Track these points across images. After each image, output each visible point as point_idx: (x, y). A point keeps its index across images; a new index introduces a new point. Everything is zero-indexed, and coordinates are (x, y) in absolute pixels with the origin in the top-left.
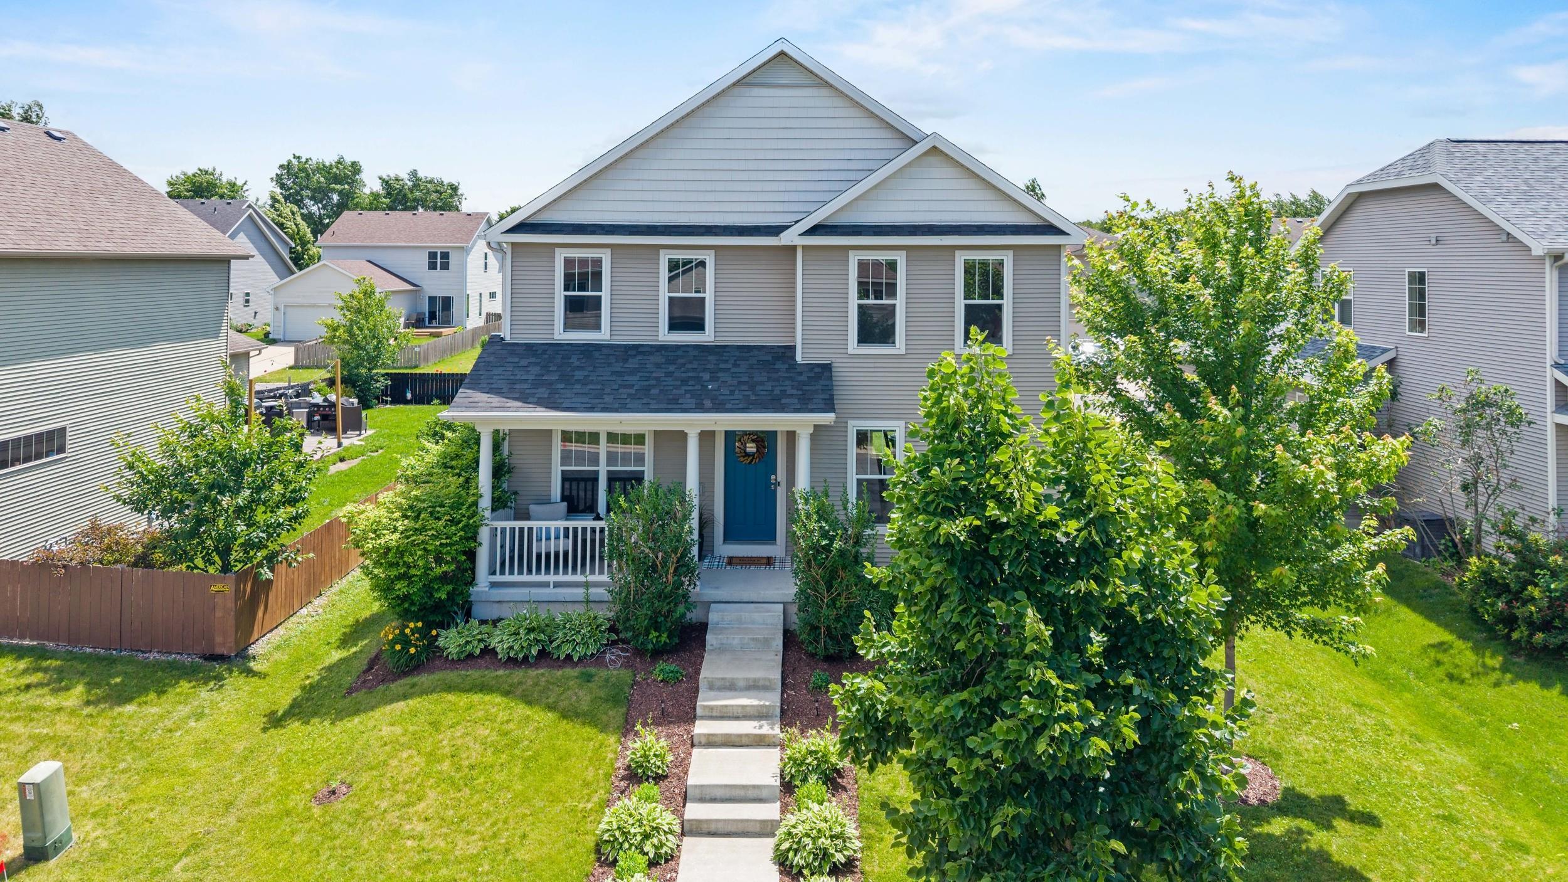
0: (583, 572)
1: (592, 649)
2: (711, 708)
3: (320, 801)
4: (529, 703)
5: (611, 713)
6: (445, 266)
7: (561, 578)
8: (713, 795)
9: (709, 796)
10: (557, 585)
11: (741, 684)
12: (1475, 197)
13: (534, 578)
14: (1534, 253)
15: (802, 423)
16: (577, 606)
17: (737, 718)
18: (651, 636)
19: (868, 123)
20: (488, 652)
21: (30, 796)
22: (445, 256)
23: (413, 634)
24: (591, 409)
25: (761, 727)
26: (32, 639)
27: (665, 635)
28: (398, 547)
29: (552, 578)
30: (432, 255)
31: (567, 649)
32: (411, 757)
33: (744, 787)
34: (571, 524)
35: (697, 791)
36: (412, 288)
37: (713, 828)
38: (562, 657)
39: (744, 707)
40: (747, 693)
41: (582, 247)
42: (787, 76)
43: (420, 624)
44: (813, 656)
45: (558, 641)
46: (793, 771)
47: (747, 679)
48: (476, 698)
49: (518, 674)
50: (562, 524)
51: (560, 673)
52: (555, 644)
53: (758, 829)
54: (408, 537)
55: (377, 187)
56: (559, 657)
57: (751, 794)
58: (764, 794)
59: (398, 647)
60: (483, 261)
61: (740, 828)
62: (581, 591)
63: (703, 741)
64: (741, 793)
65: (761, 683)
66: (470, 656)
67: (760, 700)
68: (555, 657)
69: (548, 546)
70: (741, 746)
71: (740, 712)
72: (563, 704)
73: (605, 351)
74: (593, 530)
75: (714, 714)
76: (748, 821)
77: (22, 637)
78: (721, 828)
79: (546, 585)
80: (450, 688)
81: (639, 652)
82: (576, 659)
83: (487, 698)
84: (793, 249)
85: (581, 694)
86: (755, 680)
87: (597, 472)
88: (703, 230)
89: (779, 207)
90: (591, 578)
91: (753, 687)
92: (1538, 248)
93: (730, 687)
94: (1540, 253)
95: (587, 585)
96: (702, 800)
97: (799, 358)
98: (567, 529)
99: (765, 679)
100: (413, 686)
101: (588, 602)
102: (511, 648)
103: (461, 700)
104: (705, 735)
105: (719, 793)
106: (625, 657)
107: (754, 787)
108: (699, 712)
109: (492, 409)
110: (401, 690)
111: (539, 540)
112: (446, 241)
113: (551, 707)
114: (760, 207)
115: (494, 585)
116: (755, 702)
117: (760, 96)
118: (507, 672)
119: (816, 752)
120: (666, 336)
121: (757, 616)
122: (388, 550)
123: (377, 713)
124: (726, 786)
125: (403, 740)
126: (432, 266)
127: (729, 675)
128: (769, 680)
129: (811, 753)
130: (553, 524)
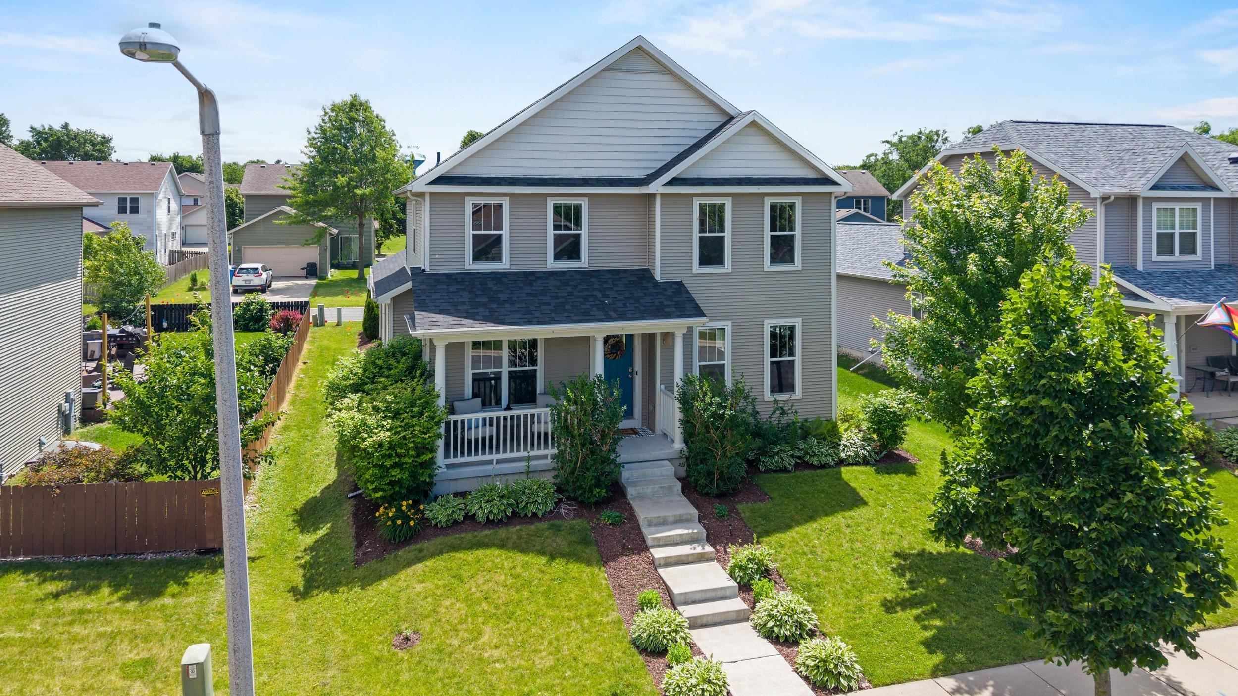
0: (525, 449)
1: (550, 507)
2: (658, 539)
3: (400, 647)
4: (523, 551)
5: (587, 551)
6: (135, 210)
7: (501, 456)
8: (693, 599)
9: (692, 600)
10: (499, 462)
11: (671, 519)
12: (1046, 159)
13: (480, 458)
14: (1092, 196)
15: (677, 325)
16: (522, 475)
17: (676, 544)
18: (595, 492)
19: (698, 102)
20: (470, 518)
21: (193, 675)
22: (135, 200)
23: (409, 511)
24: (530, 323)
25: (695, 549)
26: (26, 555)
27: (604, 490)
28: (390, 442)
29: (495, 457)
30: (122, 201)
31: (532, 508)
32: (452, 604)
33: (715, 590)
34: (487, 415)
35: (683, 597)
36: (104, 230)
37: (704, 621)
38: (530, 515)
39: (681, 535)
40: (675, 525)
41: (487, 195)
42: (642, 64)
43: (410, 502)
44: (707, 494)
45: (524, 504)
46: (741, 574)
47: (675, 516)
48: (480, 553)
49: (502, 532)
50: (480, 416)
51: (533, 527)
52: (521, 506)
53: (734, 617)
54: (399, 433)
55: (28, 137)
56: (526, 515)
57: (719, 594)
58: (728, 593)
59: (399, 522)
60: (166, 205)
61: (723, 618)
62: (525, 464)
63: (662, 562)
64: (712, 594)
65: (685, 517)
66: (456, 522)
67: (688, 529)
68: (522, 515)
69: (477, 433)
70: (688, 563)
71: (678, 539)
72: (549, 549)
73: (510, 277)
74: (505, 418)
75: (661, 543)
76: (728, 612)
77: (16, 554)
78: (710, 620)
79: (490, 462)
80: (455, 548)
81: (582, 504)
82: (540, 515)
83: (488, 552)
84: (652, 196)
85: (558, 540)
86: (681, 516)
87: (500, 373)
88: (582, 182)
89: (636, 164)
90: (532, 454)
91: (680, 521)
92: (1095, 193)
93: (664, 523)
94: (1098, 195)
95: (529, 459)
96: (686, 603)
97: (658, 277)
98: (484, 419)
99: (687, 514)
100: (421, 551)
101: (528, 472)
102: (491, 512)
103: (470, 556)
104: (663, 558)
105: (698, 597)
106: (575, 510)
107: (722, 588)
108: (649, 542)
109: (452, 326)
110: (412, 556)
111: (470, 428)
112: (135, 188)
113: (541, 553)
114: (624, 164)
115: (448, 466)
116: (686, 531)
117: (623, 80)
118: (492, 531)
119: (754, 560)
120: (552, 264)
121: (657, 471)
122: (381, 445)
123: (404, 575)
124: (702, 591)
125: (438, 592)
126: (122, 210)
127: (661, 514)
128: (690, 515)
129: (749, 560)
130: (473, 416)
